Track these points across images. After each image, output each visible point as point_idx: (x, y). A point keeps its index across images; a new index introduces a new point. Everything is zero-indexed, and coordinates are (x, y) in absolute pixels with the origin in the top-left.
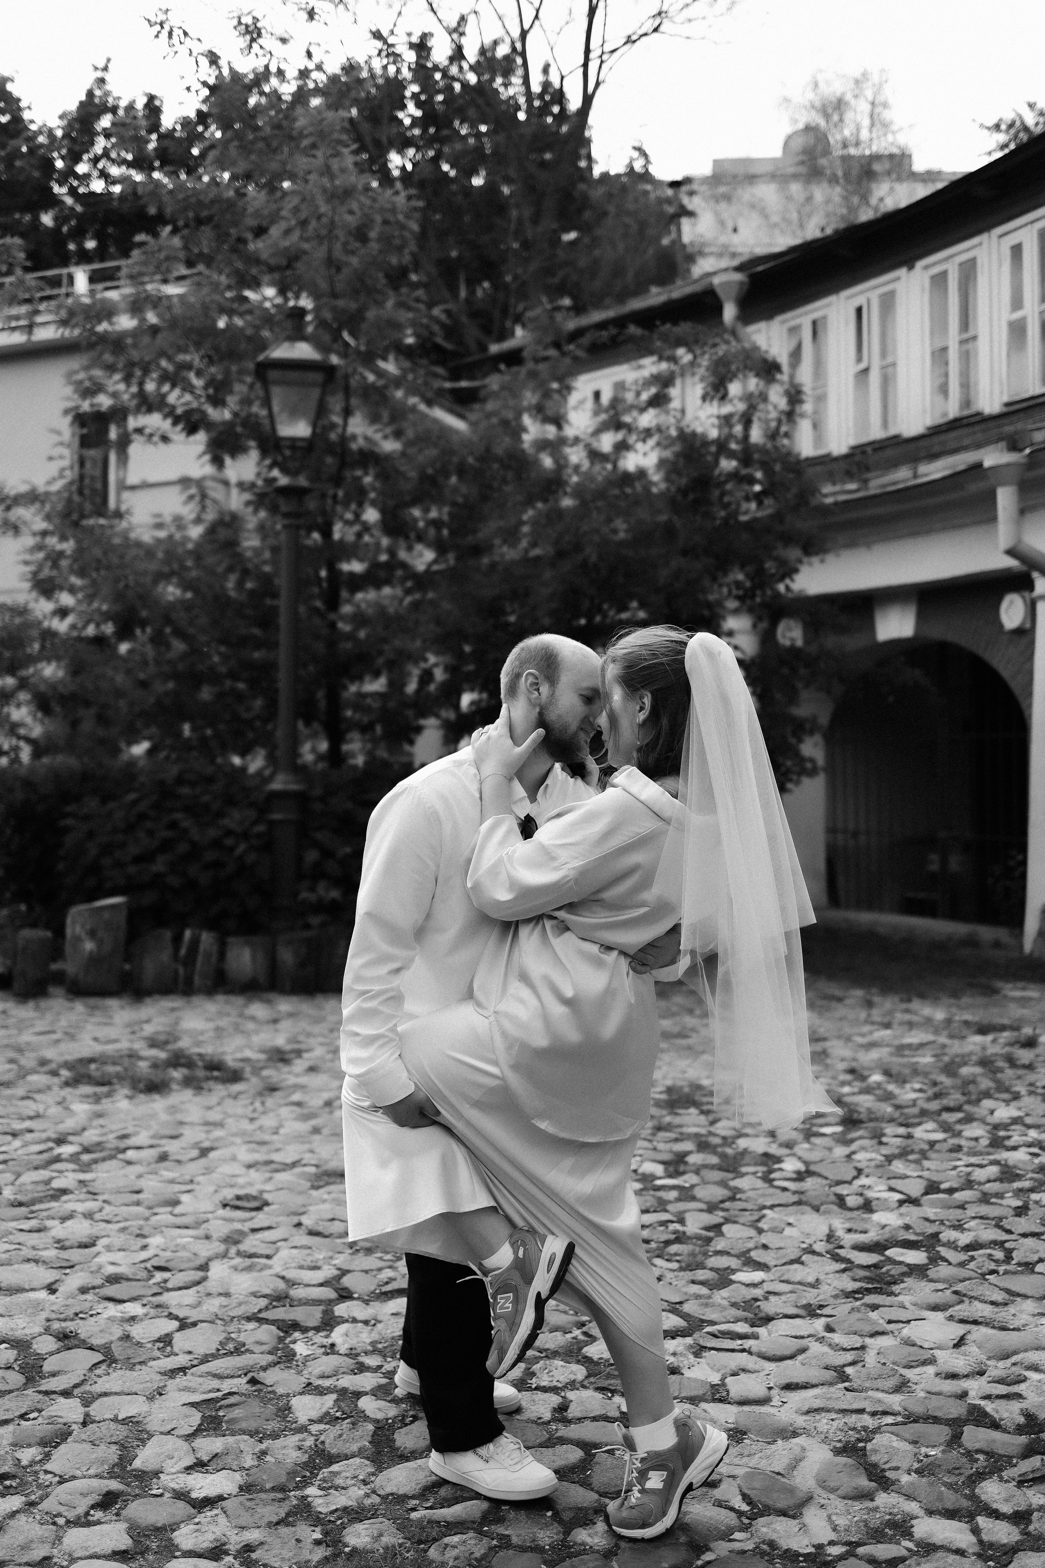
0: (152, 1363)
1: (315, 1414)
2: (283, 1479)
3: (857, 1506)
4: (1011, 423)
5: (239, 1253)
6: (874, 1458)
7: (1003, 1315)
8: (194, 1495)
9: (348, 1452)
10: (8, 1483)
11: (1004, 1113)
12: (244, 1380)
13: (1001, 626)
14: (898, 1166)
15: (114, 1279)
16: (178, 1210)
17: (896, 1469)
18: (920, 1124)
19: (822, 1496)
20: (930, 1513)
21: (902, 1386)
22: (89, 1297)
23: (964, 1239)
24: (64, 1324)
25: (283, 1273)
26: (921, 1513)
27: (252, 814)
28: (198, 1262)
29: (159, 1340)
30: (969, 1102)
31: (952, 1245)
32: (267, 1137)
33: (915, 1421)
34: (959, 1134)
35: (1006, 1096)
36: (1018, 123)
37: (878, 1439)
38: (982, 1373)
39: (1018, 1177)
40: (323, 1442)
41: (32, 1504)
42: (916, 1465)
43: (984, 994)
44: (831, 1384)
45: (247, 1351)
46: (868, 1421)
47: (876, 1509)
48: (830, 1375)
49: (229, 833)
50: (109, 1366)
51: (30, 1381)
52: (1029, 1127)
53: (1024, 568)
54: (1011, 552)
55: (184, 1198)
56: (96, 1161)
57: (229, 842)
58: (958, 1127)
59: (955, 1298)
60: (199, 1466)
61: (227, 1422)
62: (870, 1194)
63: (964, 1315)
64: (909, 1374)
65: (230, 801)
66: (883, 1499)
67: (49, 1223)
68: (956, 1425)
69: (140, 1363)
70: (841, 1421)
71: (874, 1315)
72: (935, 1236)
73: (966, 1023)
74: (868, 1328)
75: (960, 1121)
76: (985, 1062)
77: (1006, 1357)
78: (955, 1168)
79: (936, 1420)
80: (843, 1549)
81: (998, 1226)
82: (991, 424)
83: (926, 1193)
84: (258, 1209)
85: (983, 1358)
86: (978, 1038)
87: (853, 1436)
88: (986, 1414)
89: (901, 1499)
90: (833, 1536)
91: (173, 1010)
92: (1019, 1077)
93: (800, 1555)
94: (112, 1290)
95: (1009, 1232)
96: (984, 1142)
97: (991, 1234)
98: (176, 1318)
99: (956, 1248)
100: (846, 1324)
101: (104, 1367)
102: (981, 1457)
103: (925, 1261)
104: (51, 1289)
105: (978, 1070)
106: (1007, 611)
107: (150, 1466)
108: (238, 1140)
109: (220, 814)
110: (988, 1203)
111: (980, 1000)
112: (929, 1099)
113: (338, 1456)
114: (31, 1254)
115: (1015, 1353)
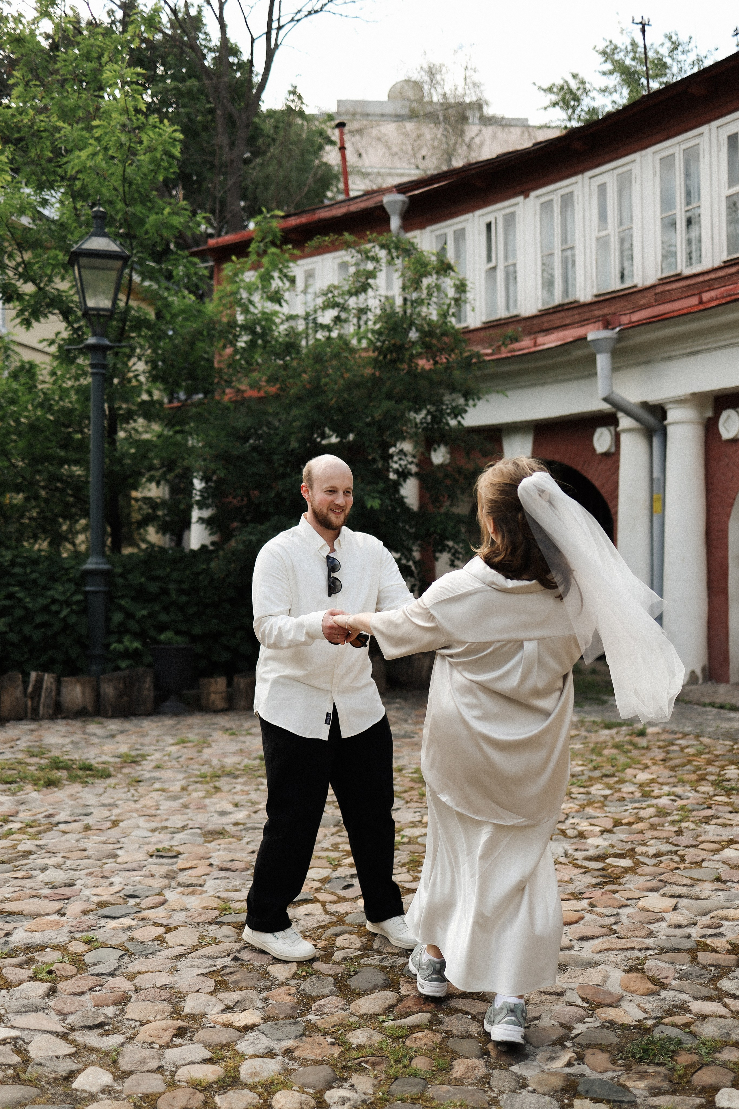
0: (158, 953)
1: (289, 975)
2: (290, 1012)
3: (651, 999)
4: (600, 309)
5: (179, 884)
6: (650, 974)
7: (695, 891)
8: (237, 1024)
9: (323, 993)
10: (106, 1028)
11: (643, 777)
12: (229, 959)
13: (594, 450)
14: (589, 810)
15: (102, 905)
16: (119, 860)
17: (666, 978)
18: (592, 785)
19: (628, 996)
20: (696, 999)
21: (650, 934)
22: (91, 916)
23: (652, 851)
24: (84, 934)
25: (218, 894)
26: (691, 999)
27: (72, 587)
28: (157, 891)
29: (155, 939)
30: (618, 771)
31: (645, 854)
32: (154, 812)
33: (667, 952)
34: (619, 790)
35: (640, 766)
36: (565, 88)
37: (648, 963)
38: (695, 924)
39: (668, 814)
40: (303, 990)
41: (130, 1038)
42: (677, 975)
43: (598, 704)
44: (608, 935)
45: (220, 942)
46: (640, 955)
47: (664, 999)
48: (605, 930)
49: (54, 601)
50: (130, 956)
51: (79, 969)
52: (662, 784)
53: (613, 410)
54: (606, 400)
55: (119, 852)
56: (40, 833)
57: (55, 608)
58: (617, 786)
59: (661, 884)
60: (228, 1009)
61: (232, 983)
62: (580, 828)
63: (672, 892)
64: (652, 927)
65: (53, 578)
66: (664, 994)
67: (34, 873)
68: (692, 953)
69: (151, 954)
70: (621, 956)
71: (616, 896)
72: (633, 849)
73: (594, 722)
74: (617, 904)
75: (616, 783)
76: (617, 746)
77: (706, 914)
78: (626, 810)
79: (679, 950)
80: (654, 1021)
81: (667, 842)
82: (586, 309)
83: (615, 826)
84: (175, 857)
85: (693, 916)
86: (607, 732)
87: (634, 963)
88: (707, 945)
89: (676, 993)
90: (645, 1015)
91: (32, 731)
92: (643, 755)
93: (630, 1026)
94: (106, 911)
95: (677, 845)
96: (638, 795)
97: (666, 848)
98: (161, 925)
99: (648, 856)
100: (602, 902)
101: (126, 958)
102: (713, 968)
103: (632, 865)
104: (61, 913)
105: (615, 751)
106: (598, 440)
107: (197, 1011)
108: (135, 815)
109: (46, 588)
110: (656, 829)
111: (596, 708)
112: (591, 770)
113: (318, 996)
114: (34, 893)
115: (711, 911)
